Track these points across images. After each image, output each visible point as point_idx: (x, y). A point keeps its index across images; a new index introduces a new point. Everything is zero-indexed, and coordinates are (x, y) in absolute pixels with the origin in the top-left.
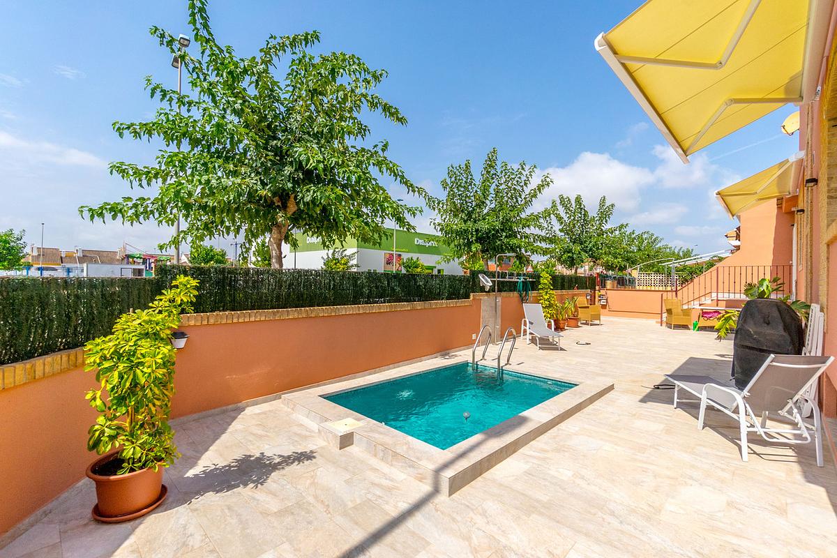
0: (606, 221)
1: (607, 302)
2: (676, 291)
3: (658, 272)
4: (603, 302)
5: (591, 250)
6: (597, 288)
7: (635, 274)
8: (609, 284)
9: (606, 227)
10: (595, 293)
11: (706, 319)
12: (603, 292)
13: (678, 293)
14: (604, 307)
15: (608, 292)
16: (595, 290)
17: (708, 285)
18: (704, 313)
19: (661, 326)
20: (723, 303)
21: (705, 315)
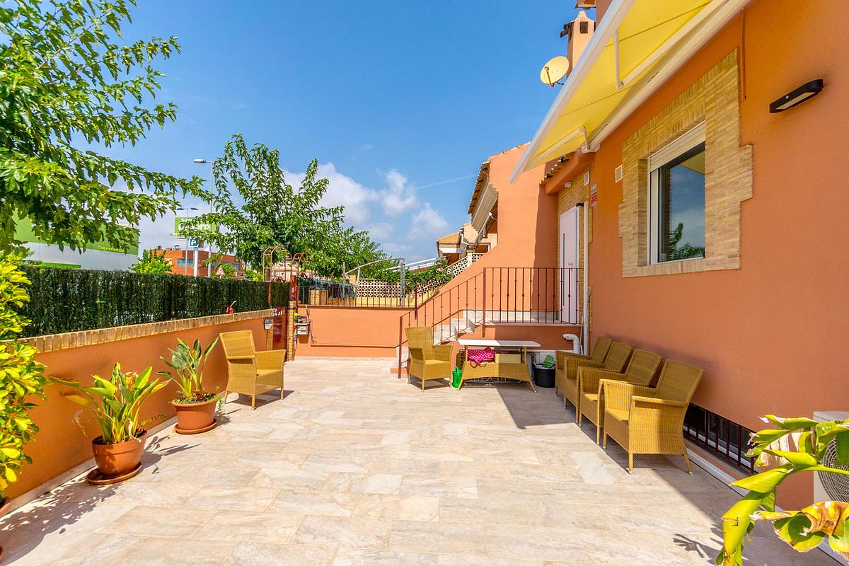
0: (317, 199)
1: (309, 330)
2: (416, 309)
3: (379, 278)
4: (302, 331)
5: (289, 238)
6: (292, 304)
7: (354, 280)
8: (315, 296)
9: (316, 207)
10: (287, 313)
11: (473, 363)
12: (302, 312)
13: (419, 310)
14: (303, 339)
15: (311, 310)
16: (288, 309)
17: (471, 300)
18: (471, 352)
19: (400, 377)
20: (491, 332)
21: (473, 357)
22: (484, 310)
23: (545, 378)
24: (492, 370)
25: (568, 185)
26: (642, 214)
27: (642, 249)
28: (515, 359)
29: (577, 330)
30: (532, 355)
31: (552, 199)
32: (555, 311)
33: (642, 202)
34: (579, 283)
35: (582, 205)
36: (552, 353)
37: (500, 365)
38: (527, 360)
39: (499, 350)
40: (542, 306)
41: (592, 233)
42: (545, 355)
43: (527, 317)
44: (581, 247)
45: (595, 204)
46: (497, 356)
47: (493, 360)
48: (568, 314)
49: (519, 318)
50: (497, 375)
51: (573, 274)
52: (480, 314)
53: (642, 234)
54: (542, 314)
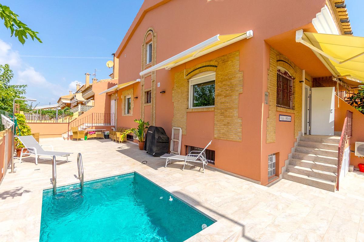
2: (69, 123)
11: (90, 135)
17: (89, 120)
18: (90, 132)
19: (68, 140)
20: (94, 128)
21: (90, 133)
22: (92, 123)
23: (107, 137)
24: (95, 136)
25: (113, 94)
26: (125, 105)
27: (125, 112)
28: (100, 133)
29: (114, 127)
30: (104, 133)
31: (109, 96)
32: (110, 123)
33: (125, 104)
34: (115, 117)
35: (116, 100)
36: (109, 132)
37: (97, 134)
38: (103, 133)
39: (96, 131)
40: (106, 122)
41: (117, 107)
42: (107, 133)
43: (103, 125)
44: (115, 109)
45: (118, 101)
46: (96, 132)
47: (95, 134)
48: (113, 123)
49: (101, 125)
50: (96, 137)
51: (114, 115)
52: (91, 124)
53: (125, 109)
54: (106, 124)
